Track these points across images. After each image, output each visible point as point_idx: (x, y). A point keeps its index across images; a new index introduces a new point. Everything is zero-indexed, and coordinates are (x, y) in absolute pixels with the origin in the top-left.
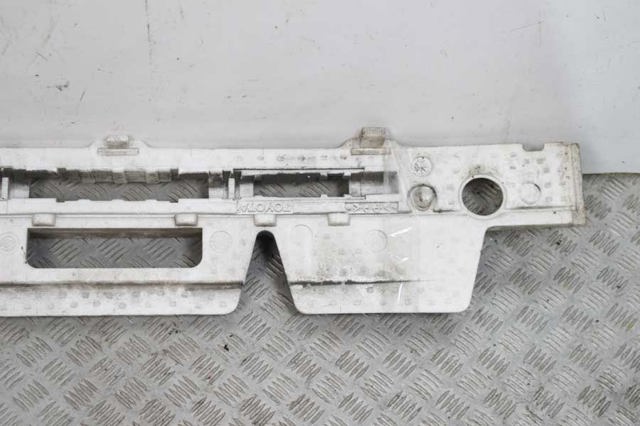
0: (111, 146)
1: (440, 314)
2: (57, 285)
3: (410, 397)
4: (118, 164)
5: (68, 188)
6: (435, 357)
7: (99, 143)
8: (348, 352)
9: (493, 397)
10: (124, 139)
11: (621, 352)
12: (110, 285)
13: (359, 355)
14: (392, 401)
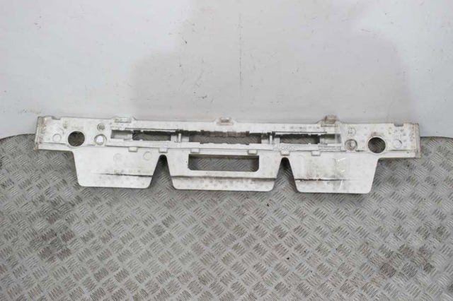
0: (222, 121)
1: (357, 194)
2: (200, 177)
3: (344, 228)
4: (225, 129)
5: (204, 138)
6: (355, 212)
7: (217, 120)
8: (318, 209)
9: (379, 229)
10: (228, 119)
11: (435, 212)
12: (221, 178)
13: (324, 211)
14: (337, 230)
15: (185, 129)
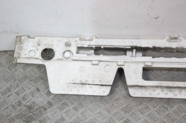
0: (172, 39)
2: (153, 87)
4: (174, 45)
5: (154, 53)
7: (167, 38)
10: (176, 36)
12: (171, 87)
15: (139, 45)
